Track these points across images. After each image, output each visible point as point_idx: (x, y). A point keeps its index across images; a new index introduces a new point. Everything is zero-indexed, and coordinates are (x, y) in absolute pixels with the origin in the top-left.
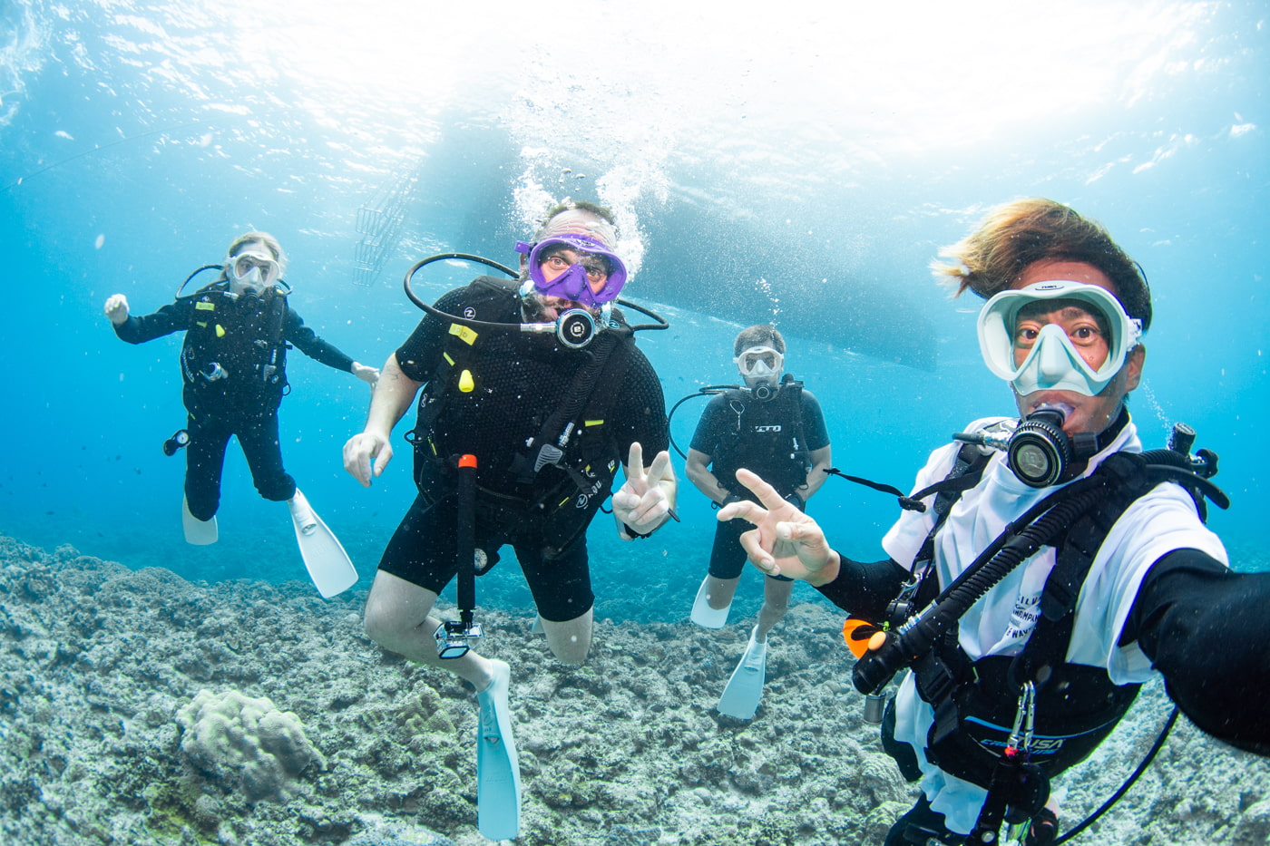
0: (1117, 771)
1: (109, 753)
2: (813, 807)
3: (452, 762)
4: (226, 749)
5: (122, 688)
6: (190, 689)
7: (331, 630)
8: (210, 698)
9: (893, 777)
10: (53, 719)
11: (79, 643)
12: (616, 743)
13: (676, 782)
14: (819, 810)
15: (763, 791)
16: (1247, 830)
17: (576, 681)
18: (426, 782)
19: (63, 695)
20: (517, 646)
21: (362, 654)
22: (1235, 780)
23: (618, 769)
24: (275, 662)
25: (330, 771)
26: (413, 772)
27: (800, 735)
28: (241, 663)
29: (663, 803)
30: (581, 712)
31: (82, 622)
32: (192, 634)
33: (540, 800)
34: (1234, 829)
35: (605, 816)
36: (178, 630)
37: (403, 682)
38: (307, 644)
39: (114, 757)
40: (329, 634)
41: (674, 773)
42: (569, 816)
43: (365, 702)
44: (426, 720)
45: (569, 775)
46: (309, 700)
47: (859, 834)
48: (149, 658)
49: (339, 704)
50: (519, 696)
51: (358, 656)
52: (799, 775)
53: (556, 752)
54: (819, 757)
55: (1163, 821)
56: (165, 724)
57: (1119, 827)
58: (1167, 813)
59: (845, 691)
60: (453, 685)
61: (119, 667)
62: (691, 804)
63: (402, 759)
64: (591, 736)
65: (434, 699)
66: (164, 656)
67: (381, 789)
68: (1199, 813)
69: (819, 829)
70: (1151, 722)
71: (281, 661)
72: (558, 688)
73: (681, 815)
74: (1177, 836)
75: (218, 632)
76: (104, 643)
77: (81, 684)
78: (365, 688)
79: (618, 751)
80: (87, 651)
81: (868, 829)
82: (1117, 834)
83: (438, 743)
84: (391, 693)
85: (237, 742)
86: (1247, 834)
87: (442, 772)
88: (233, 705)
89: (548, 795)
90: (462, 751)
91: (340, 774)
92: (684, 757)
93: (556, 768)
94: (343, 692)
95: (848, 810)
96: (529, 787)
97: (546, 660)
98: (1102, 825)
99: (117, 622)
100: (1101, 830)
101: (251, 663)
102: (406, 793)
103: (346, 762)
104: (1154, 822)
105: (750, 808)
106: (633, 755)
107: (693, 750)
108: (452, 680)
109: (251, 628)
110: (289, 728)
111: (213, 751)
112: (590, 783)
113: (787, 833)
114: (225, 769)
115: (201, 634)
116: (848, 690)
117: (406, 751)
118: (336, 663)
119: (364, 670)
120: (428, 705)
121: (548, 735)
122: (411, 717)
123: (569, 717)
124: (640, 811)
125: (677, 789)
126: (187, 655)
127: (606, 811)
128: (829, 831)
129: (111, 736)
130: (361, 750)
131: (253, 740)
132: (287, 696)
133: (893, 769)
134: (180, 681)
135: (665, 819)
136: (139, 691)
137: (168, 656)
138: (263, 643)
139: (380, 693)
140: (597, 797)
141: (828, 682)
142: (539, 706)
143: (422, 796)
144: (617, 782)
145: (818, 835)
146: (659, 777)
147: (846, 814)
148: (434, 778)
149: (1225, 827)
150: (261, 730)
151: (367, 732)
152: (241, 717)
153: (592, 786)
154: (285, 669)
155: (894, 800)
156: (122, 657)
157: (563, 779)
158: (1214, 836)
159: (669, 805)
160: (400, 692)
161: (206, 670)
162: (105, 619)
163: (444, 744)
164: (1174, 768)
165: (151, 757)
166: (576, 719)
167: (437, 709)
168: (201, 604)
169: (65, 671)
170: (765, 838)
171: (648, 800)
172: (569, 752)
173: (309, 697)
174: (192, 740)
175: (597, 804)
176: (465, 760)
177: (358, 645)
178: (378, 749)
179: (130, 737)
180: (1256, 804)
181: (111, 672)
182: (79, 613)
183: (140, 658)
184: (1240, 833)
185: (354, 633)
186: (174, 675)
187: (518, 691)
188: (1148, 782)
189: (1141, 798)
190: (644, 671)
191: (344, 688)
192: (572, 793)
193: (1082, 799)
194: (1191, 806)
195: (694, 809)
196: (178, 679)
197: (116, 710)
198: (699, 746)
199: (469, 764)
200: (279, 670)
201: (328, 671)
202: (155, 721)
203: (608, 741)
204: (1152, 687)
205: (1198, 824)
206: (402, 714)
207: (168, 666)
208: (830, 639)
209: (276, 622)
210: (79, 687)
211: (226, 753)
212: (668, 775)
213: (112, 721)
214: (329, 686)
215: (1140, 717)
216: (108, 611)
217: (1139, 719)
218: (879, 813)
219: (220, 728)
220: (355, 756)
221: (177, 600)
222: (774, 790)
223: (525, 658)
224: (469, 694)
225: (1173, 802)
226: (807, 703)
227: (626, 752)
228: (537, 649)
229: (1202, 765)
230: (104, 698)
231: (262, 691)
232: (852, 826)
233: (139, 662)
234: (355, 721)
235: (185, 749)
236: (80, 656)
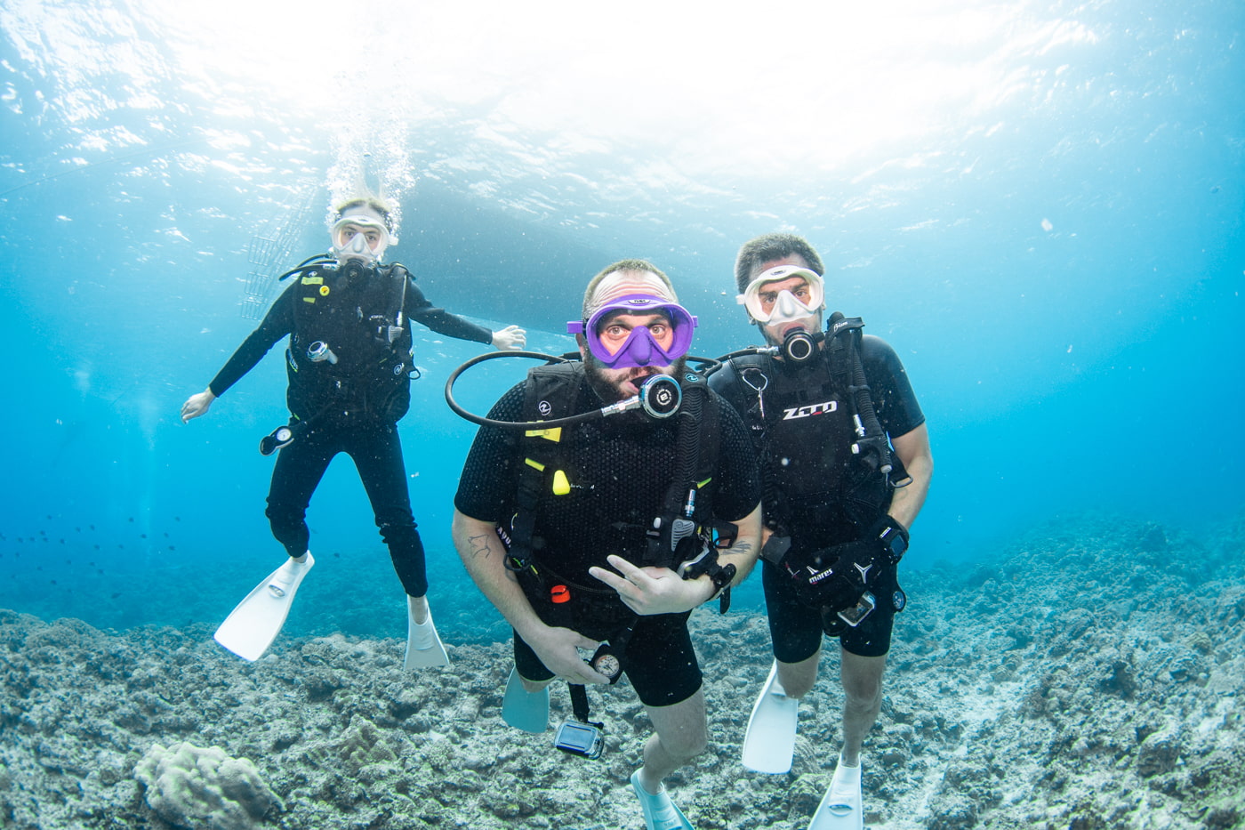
0: (1011, 724)
1: (76, 817)
2: (738, 788)
3: (403, 788)
4: (191, 801)
5: (70, 748)
6: (134, 743)
7: (253, 672)
8: (163, 752)
9: (804, 753)
10: (13, 784)
11: (19, 704)
12: (546, 753)
13: (608, 782)
14: (743, 790)
15: (687, 780)
16: (1150, 756)
17: (496, 701)
18: (384, 810)
19: (15, 759)
20: (434, 672)
21: (288, 694)
22: (1129, 718)
23: (553, 776)
24: (209, 710)
25: (290, 811)
26: (368, 802)
27: (711, 727)
28: (177, 713)
29: (600, 802)
30: (507, 729)
31: (17, 681)
32: (122, 687)
33: (490, 813)
34: (1136, 758)
35: (551, 820)
36: (107, 684)
37: (335, 717)
38: (236, 689)
39: (81, 820)
40: (253, 676)
41: (604, 774)
42: (519, 824)
43: (304, 740)
44: (368, 751)
45: (512, 786)
46: (253, 744)
47: (784, 806)
48: (87, 714)
49: (281, 745)
50: (446, 720)
51: (285, 696)
52: (718, 763)
53: (493, 767)
54: (732, 744)
55: (1063, 758)
56: (119, 781)
57: (1023, 771)
58: (1065, 751)
59: (743, 685)
60: (384, 716)
61: (61, 726)
62: (625, 800)
63: (356, 791)
64: (523, 749)
65: (373, 731)
66: (103, 711)
67: (343, 821)
68: (1096, 748)
69: (747, 807)
70: (1036, 681)
71: (215, 707)
72: (481, 708)
73: (619, 810)
74: (1080, 769)
75: (149, 683)
76: (42, 702)
77: (30, 746)
78: (301, 726)
79: (550, 760)
80: (28, 711)
81: (791, 800)
82: (1023, 777)
83: (386, 771)
84: (326, 729)
85: (201, 794)
86: (1151, 760)
87: (396, 798)
88: (189, 757)
89: (497, 807)
90: (410, 776)
91: (301, 812)
92: (609, 759)
93: (499, 782)
94: (282, 733)
95: (770, 787)
96: (477, 803)
97: (464, 683)
98: (1007, 772)
99: (49, 680)
100: (1006, 775)
101: (187, 712)
102: (368, 822)
103: (304, 800)
104: (1055, 761)
105: (679, 797)
106: (563, 761)
107: (617, 752)
108: (383, 711)
109: (177, 677)
110: (247, 773)
111: (180, 805)
112: (531, 791)
113: (723, 810)
114: (194, 821)
115: (132, 687)
116: (746, 683)
117: (357, 783)
118: (267, 705)
119: (297, 709)
120: (368, 738)
121: (481, 753)
122: (355, 750)
123: (497, 734)
124: (583, 812)
125: (609, 788)
126: (125, 710)
127: (550, 816)
128: (756, 807)
129: (72, 799)
130: (314, 787)
131: (216, 789)
132: (229, 742)
133: (803, 746)
134: (123, 736)
135: (605, 816)
136: (85, 749)
137: (105, 711)
138: (193, 691)
139: (315, 730)
140: (541, 804)
141: (726, 677)
142: (467, 727)
143: (383, 824)
144: (556, 788)
145: (747, 812)
146: (592, 779)
147: (767, 791)
148: (390, 805)
149: (1127, 757)
150: (221, 779)
151: (314, 769)
152: (198, 768)
153: (534, 795)
154: (220, 715)
155: (809, 772)
156: (62, 715)
157: (508, 791)
158: (1117, 765)
159: (605, 804)
160: (334, 727)
161: (146, 723)
162: (38, 677)
163: (392, 772)
164: (1066, 715)
165: (119, 817)
166: (504, 735)
167: (377, 740)
168: (124, 655)
169: (12, 734)
170: (705, 818)
171: (587, 801)
172: (505, 766)
173: (251, 742)
174: (158, 797)
175: (542, 810)
176: (415, 785)
177: (282, 685)
178: (332, 784)
179: (90, 798)
180: (1153, 734)
181: (57, 732)
182: (11, 671)
183: (80, 715)
184: (1144, 760)
185: (276, 673)
186: (115, 730)
187: (444, 715)
188: (1043, 730)
189: (1039, 744)
190: (555, 685)
191: (282, 728)
192: (518, 802)
193: (982, 752)
194: (1087, 743)
195: (630, 804)
196: (121, 734)
197: (70, 771)
198: (621, 747)
199: (419, 787)
200: (214, 717)
201: (262, 714)
202: (109, 779)
203: (538, 752)
204: (1033, 651)
205: (1098, 757)
206: (346, 748)
207: (108, 722)
208: (722, 639)
209: (201, 668)
210: (28, 749)
211: (192, 805)
212: (599, 776)
213: (70, 783)
214: (267, 729)
215: (1025, 678)
216: (38, 669)
217: (1025, 680)
218: (799, 784)
219: (181, 781)
220: (310, 794)
221: (100, 653)
222: (698, 778)
223: (445, 683)
224: (400, 723)
225: (1070, 741)
226: (711, 698)
227: (557, 760)
228: (453, 674)
229: (1092, 710)
230: (56, 760)
231: (203, 739)
232: (776, 800)
233: (79, 720)
234: (299, 760)
235: (153, 806)
236: (22, 717)
